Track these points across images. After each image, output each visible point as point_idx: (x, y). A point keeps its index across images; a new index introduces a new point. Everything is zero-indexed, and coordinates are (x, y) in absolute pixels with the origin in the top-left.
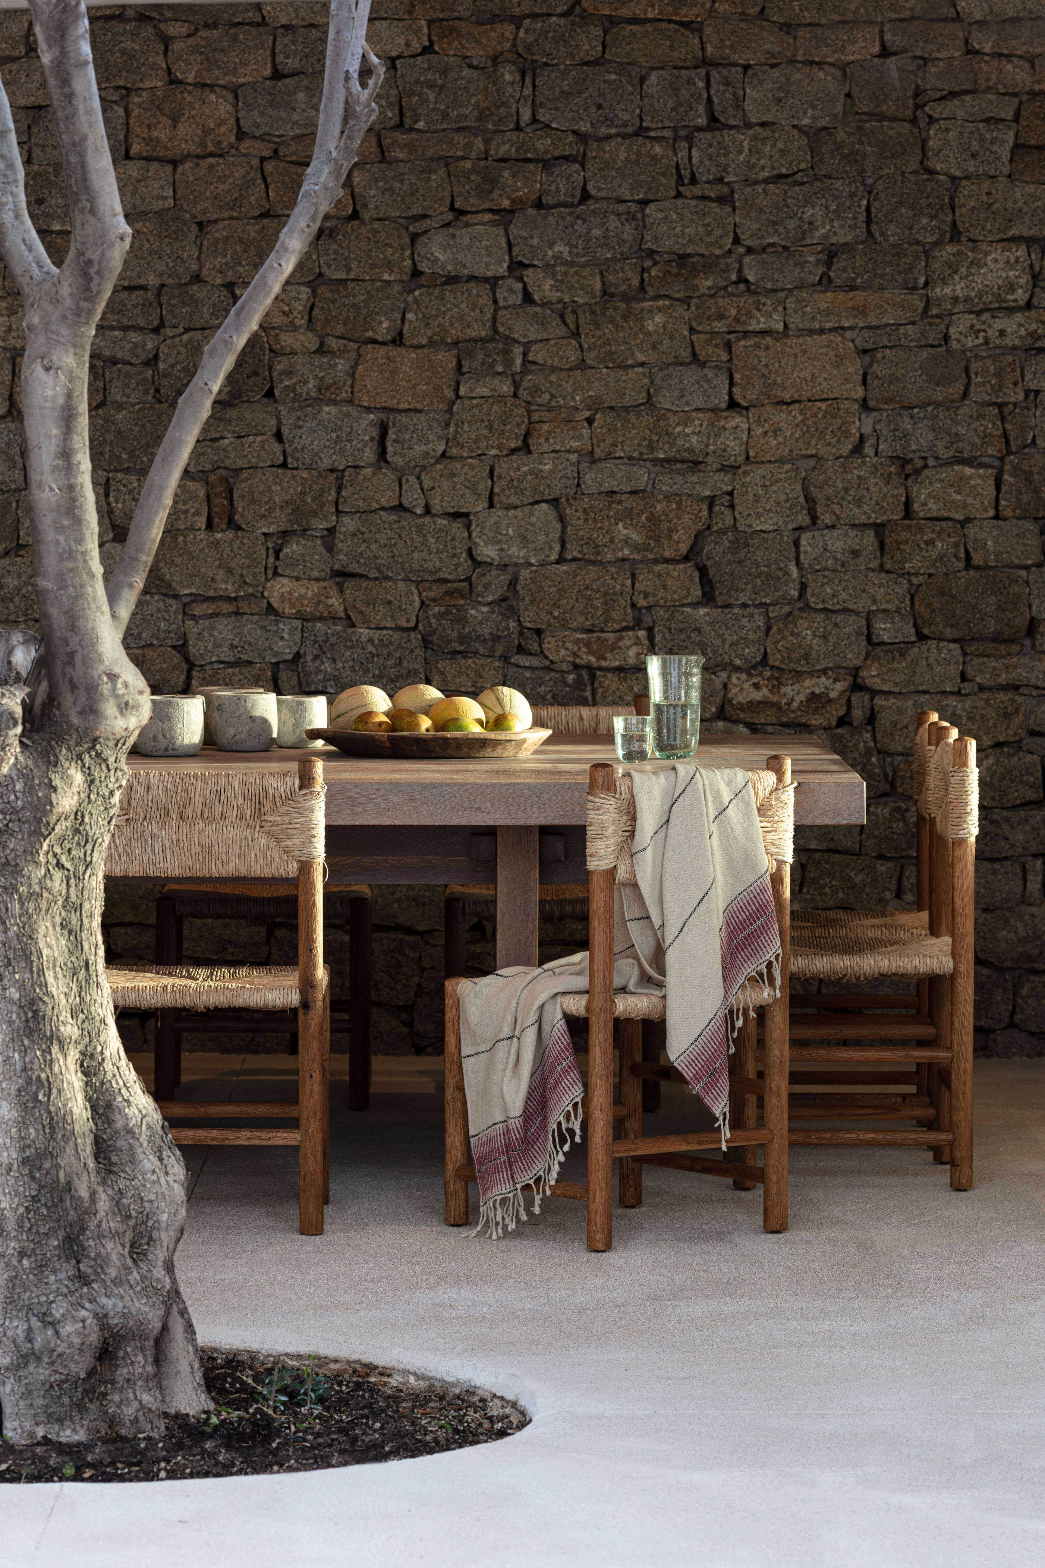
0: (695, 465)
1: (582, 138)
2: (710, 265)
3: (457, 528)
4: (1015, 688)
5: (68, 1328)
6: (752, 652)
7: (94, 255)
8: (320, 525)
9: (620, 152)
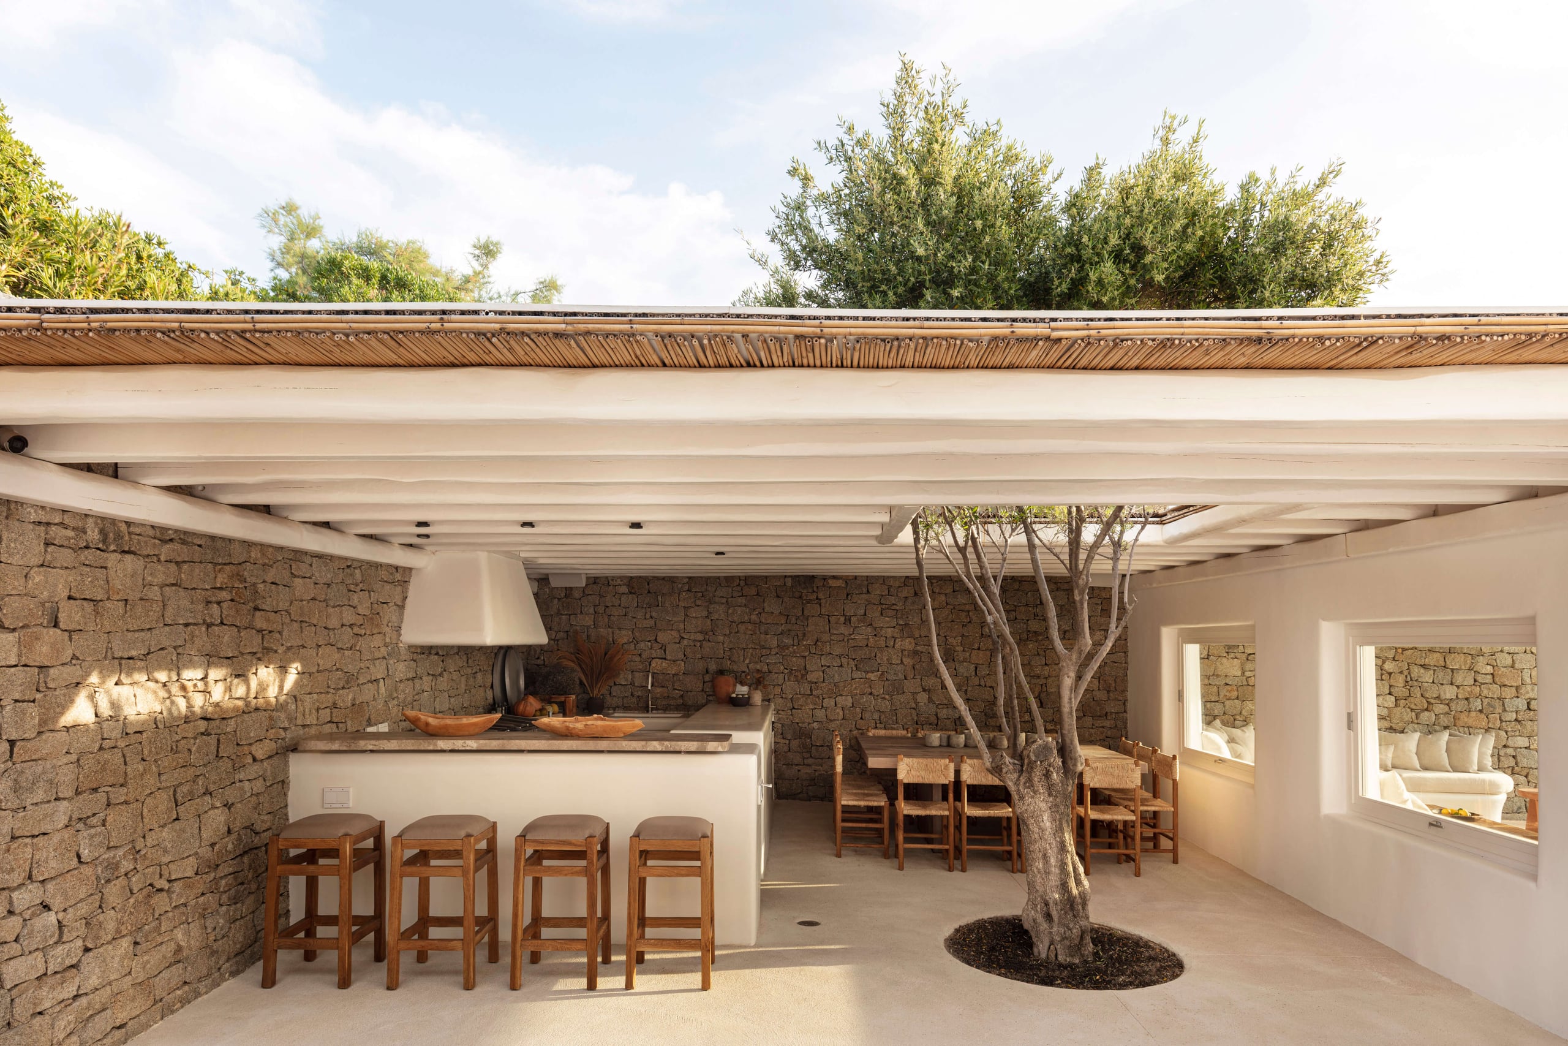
0: (1039, 677)
1: (1015, 606)
2: (1041, 634)
3: (991, 690)
4: (1103, 727)
5: (1074, 931)
6: (1050, 718)
7: (1083, 648)
8: (964, 689)
9: (1023, 609)
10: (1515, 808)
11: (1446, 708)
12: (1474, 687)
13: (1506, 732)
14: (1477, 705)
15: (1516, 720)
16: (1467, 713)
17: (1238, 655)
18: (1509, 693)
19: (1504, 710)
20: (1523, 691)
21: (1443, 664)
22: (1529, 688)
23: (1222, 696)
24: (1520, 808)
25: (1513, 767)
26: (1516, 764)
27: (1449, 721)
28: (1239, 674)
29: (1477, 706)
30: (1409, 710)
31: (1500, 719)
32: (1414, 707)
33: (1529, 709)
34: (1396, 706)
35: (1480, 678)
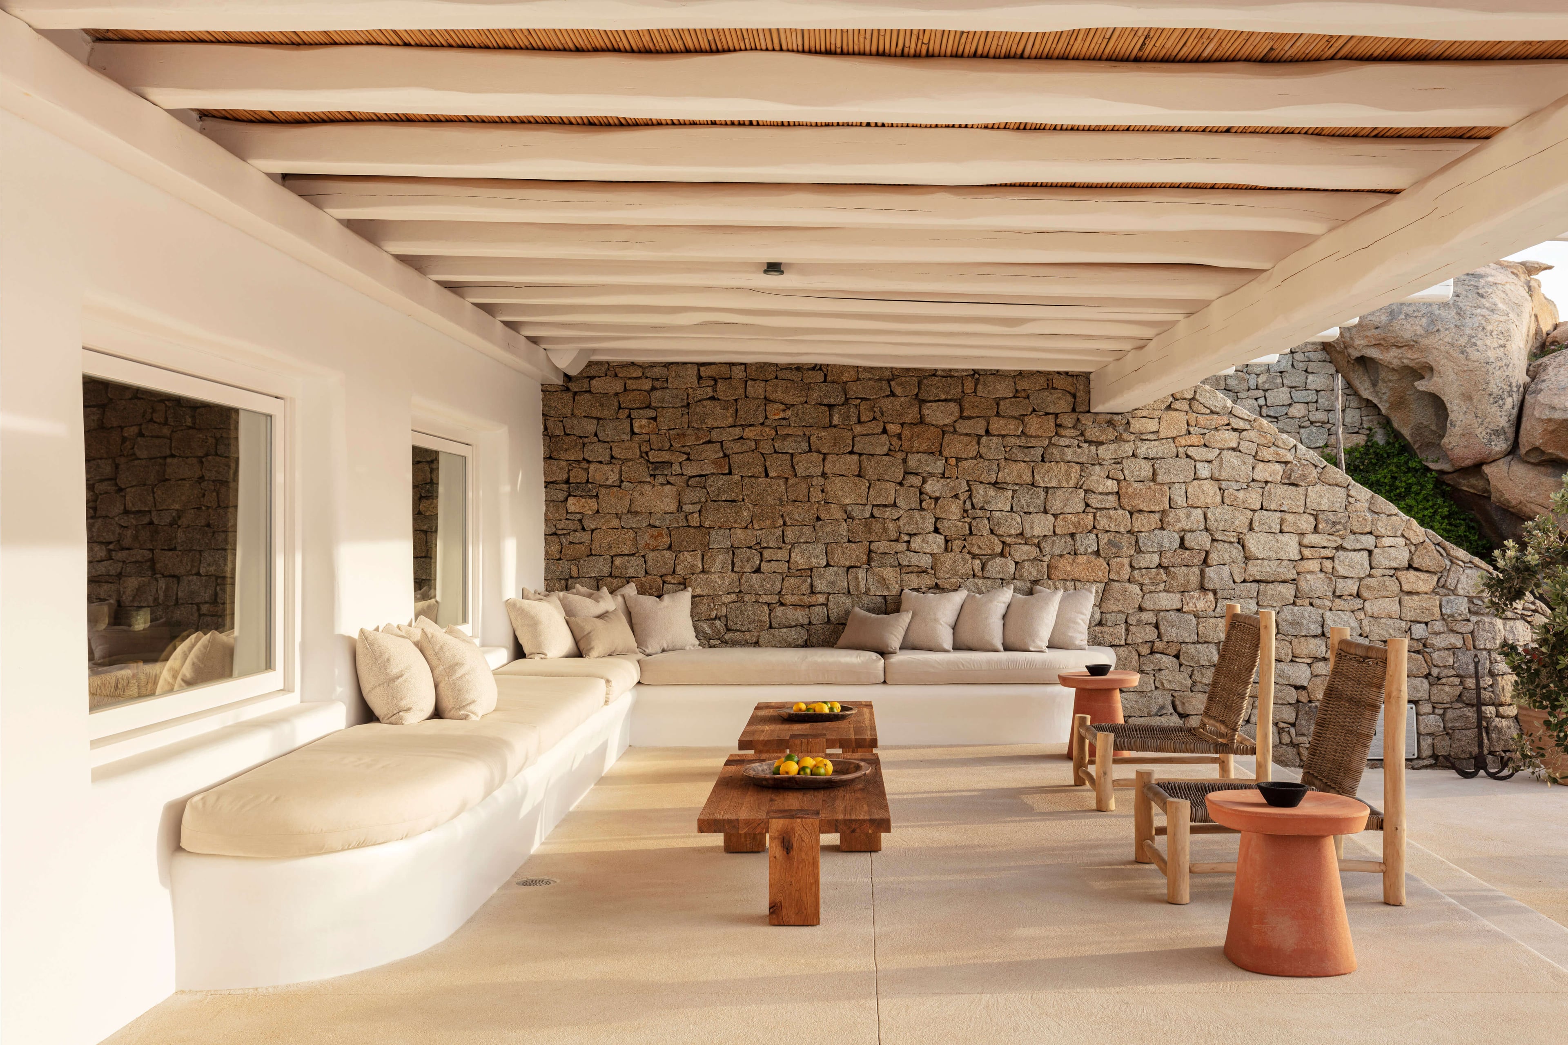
10: (1155, 708)
11: (1034, 552)
12: (1083, 516)
13: (1141, 586)
14: (1089, 543)
15: (1160, 566)
16: (1070, 558)
17: (672, 479)
18: (1143, 523)
19: (1139, 551)
20: (1170, 518)
21: (1029, 481)
22: (1182, 513)
23: (641, 544)
24: (1162, 708)
25: (1153, 642)
26: (1159, 636)
27: (1039, 571)
28: (673, 508)
29: (1090, 546)
30: (968, 557)
31: (1131, 566)
32: (977, 552)
33: (1182, 545)
34: (946, 549)
35: (1093, 501)
